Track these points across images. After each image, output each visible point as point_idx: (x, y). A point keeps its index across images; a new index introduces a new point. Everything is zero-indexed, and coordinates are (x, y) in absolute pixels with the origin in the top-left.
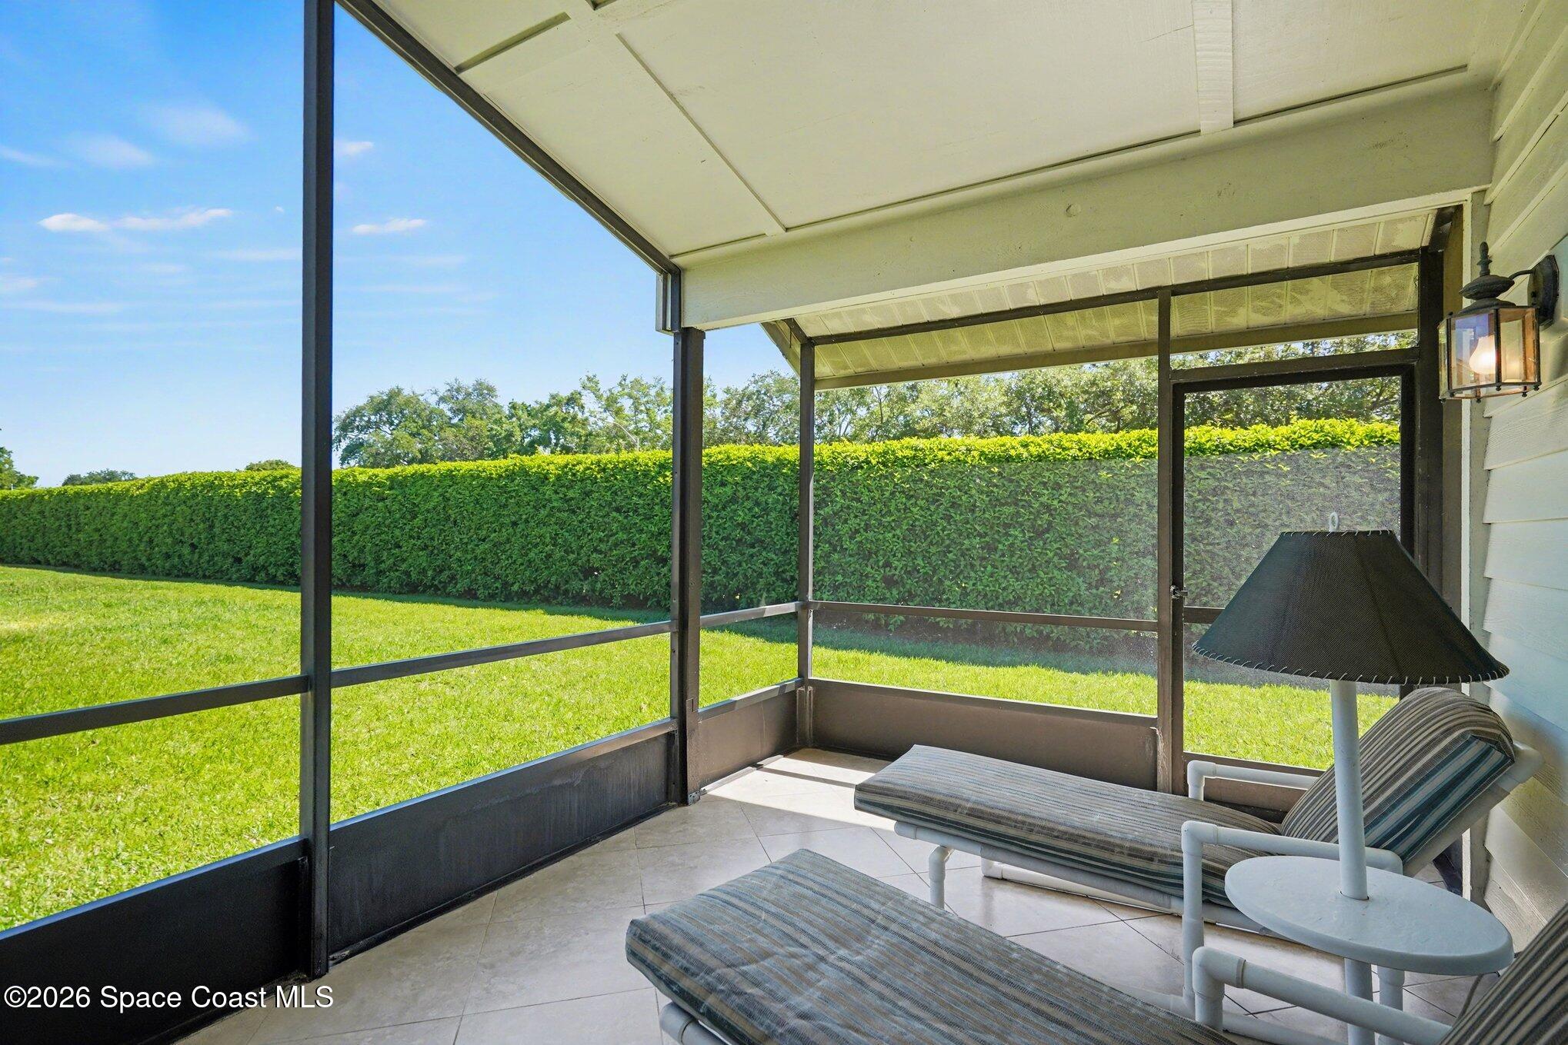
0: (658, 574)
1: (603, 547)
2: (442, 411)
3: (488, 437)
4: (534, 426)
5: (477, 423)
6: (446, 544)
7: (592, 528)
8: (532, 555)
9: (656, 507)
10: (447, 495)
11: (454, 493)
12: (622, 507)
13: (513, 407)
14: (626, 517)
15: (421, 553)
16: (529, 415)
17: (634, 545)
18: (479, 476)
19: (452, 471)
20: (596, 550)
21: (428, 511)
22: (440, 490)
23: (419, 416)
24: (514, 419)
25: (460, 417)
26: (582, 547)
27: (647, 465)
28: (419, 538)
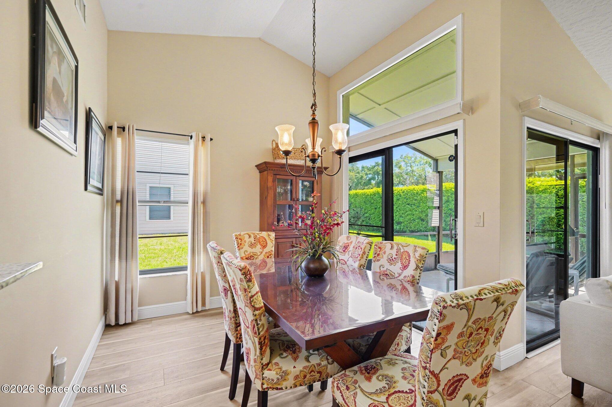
0: (422, 224)
1: (403, 215)
4: (370, 174)
7: (400, 210)
9: (421, 204)
12: (409, 204)
13: (363, 168)
14: (411, 207)
16: (368, 170)
20: (401, 216)
24: (363, 172)
26: (397, 216)
27: (417, 190)
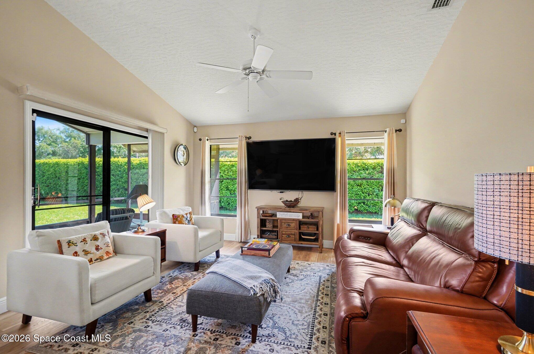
2: (61, 136)
3: (81, 146)
5: (77, 141)
6: (56, 185)
8: (85, 188)
10: (56, 170)
11: (58, 169)
15: (46, 188)
17: (118, 185)
18: (67, 164)
19: (58, 162)
21: (49, 174)
22: (53, 168)
23: (51, 138)
25: (69, 139)
28: (45, 183)
